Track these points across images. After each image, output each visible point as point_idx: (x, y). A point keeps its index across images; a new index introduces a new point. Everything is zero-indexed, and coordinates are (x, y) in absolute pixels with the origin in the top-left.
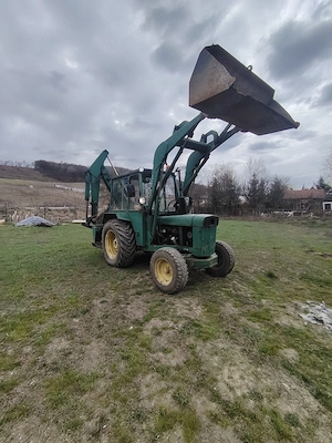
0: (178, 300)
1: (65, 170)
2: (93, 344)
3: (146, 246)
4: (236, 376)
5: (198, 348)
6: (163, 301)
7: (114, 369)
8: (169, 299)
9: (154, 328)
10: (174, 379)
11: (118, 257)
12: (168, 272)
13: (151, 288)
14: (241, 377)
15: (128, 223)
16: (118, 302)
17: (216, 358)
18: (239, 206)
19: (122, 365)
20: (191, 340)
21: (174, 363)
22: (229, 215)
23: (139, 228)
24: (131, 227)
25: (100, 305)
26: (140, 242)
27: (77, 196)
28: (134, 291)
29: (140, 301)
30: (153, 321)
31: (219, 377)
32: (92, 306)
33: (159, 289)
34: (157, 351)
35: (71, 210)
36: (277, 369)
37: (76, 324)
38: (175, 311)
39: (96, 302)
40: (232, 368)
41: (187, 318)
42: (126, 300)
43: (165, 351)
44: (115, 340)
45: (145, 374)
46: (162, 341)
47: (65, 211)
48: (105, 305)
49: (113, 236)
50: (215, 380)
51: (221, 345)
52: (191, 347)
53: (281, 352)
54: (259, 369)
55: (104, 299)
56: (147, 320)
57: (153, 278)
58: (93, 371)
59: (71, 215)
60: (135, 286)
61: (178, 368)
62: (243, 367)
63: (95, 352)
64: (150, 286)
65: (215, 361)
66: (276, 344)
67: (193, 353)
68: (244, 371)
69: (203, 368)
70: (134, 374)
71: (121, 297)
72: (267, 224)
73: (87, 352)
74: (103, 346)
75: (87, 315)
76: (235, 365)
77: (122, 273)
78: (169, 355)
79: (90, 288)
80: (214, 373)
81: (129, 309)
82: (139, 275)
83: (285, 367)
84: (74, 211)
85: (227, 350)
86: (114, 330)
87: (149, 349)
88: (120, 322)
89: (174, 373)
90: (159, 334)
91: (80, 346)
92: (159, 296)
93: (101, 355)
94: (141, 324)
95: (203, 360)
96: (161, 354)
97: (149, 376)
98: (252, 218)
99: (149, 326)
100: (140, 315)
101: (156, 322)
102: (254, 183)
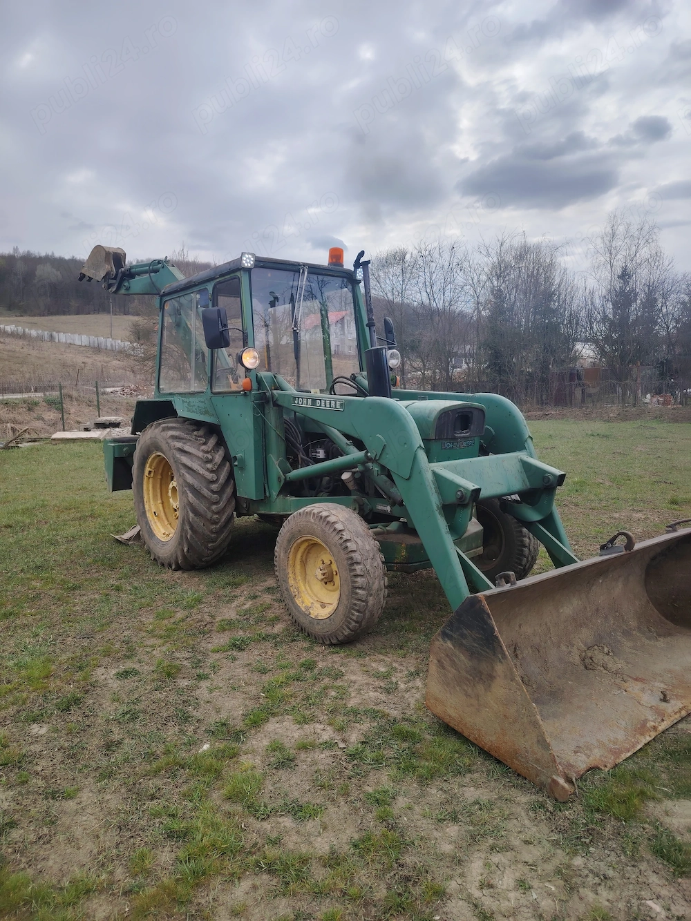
0: (354, 664)
1: (29, 277)
2: (86, 796)
3: (265, 500)
4: (506, 881)
5: (402, 802)
6: (309, 666)
7: (140, 869)
8: (327, 660)
9: (276, 747)
10: (319, 893)
11: (182, 535)
12: (328, 580)
13: (278, 628)
14: (522, 885)
15: (212, 431)
16: (170, 673)
17: (453, 830)
18: (575, 376)
19: (166, 856)
20: (383, 779)
21: (322, 845)
22: (542, 403)
23: (243, 442)
24: (221, 442)
25: (115, 684)
26: (248, 487)
27: (69, 357)
28: (223, 639)
29: (238, 668)
30: (272, 726)
31: (452, 886)
32: (89, 688)
33: (301, 629)
34: (276, 812)
35: (51, 403)
36: (635, 859)
37: (37, 739)
38: (343, 695)
39: (106, 675)
40: (496, 858)
41: (374, 715)
42: (197, 664)
43: (298, 811)
44: (151, 784)
45: (234, 878)
46: (295, 784)
47: (31, 406)
48: (130, 683)
49: (165, 472)
50: (441, 894)
51: (471, 794)
52: (381, 800)
53: (654, 809)
54: (578, 861)
55: (129, 665)
56: (256, 723)
57: (284, 598)
58: (78, 873)
59: (52, 415)
60: (228, 626)
61: (333, 860)
62: (531, 854)
63: (90, 820)
64: (273, 622)
65: (448, 838)
66: (640, 786)
67: (382, 818)
68: (532, 866)
69: (409, 859)
70: (199, 878)
71: (183, 658)
72: (661, 429)
73: (66, 820)
74: (114, 801)
75: (75, 715)
76: (508, 848)
77: (193, 586)
78: (311, 826)
79: (90, 636)
80: (440, 872)
81: (203, 692)
82: (245, 590)
83: (659, 853)
84: (56, 405)
85: (489, 807)
86: (150, 756)
87: (252, 809)
88: (172, 731)
89: (319, 874)
90: (287, 763)
91: (42, 804)
92: (298, 653)
93: (107, 826)
94: (237, 736)
95: (411, 835)
96: (287, 822)
97: (245, 885)
98: (614, 410)
99: (259, 741)
100: (234, 708)
101: (284, 730)
102: (622, 298)
